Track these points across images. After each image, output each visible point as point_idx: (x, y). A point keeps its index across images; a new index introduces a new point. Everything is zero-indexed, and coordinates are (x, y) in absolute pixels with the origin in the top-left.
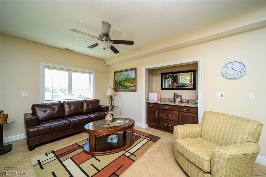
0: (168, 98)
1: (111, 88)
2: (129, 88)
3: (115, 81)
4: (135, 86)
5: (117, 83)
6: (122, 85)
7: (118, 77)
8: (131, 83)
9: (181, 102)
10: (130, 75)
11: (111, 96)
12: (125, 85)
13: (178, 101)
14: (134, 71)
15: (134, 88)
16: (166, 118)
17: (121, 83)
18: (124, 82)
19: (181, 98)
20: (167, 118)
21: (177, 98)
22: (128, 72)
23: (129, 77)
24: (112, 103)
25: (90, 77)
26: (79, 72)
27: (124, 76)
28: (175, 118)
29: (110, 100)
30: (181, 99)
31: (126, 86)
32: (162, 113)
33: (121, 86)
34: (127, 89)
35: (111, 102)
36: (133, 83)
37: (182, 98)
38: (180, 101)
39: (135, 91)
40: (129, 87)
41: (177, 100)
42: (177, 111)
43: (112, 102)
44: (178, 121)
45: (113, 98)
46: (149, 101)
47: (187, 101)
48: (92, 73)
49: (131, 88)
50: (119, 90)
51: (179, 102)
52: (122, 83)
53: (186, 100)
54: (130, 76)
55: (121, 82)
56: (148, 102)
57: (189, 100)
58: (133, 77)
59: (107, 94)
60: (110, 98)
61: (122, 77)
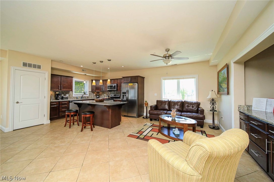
1: (212, 91)
4: (227, 88)
5: (219, 85)
7: (220, 77)
11: (213, 100)
23: (224, 76)
24: (213, 108)
26: (183, 78)
29: (211, 104)
33: (221, 88)
35: (212, 106)
43: (214, 106)
45: (215, 102)
48: (195, 78)
50: (220, 92)
52: (222, 85)
59: (208, 97)
60: (211, 102)
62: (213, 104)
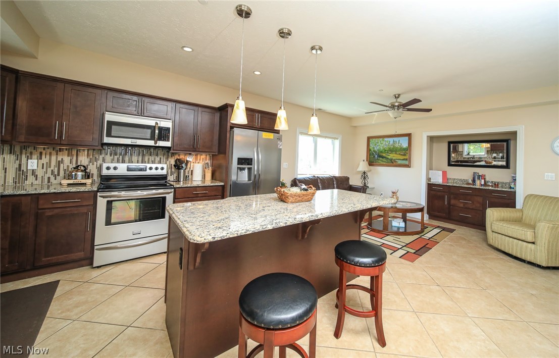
0: (460, 178)
1: (363, 160)
2: (396, 162)
3: (370, 150)
4: (409, 160)
5: (373, 153)
6: (383, 157)
7: (376, 144)
8: (401, 155)
9: (485, 184)
10: (399, 143)
11: (364, 173)
12: (389, 157)
13: (480, 183)
14: (407, 138)
15: (406, 163)
16: (462, 205)
17: (381, 154)
18: (388, 153)
19: (485, 179)
20: (464, 205)
21: (479, 179)
22: (396, 139)
23: (397, 145)
24: (365, 183)
25: (333, 144)
27: (387, 143)
28: (478, 205)
29: (362, 178)
30: (485, 181)
31: (391, 160)
32: (455, 198)
33: (381, 159)
34: (392, 163)
35: (364, 181)
36: (404, 155)
37: (487, 180)
38: (483, 183)
39: (408, 166)
40: (397, 160)
41: (478, 182)
42: (481, 196)
43: (366, 181)
44: (482, 209)
45: (367, 176)
46: (430, 181)
47: (495, 185)
48: (337, 139)
49: (400, 162)
50: (377, 163)
51: (482, 185)
52: (384, 155)
53: (492, 182)
54: (400, 145)
55: (381, 152)
56: (430, 183)
57: (498, 183)
58: (405, 147)
59: (358, 170)
60: (362, 176)
61: (383, 145)
62: (365, 178)
